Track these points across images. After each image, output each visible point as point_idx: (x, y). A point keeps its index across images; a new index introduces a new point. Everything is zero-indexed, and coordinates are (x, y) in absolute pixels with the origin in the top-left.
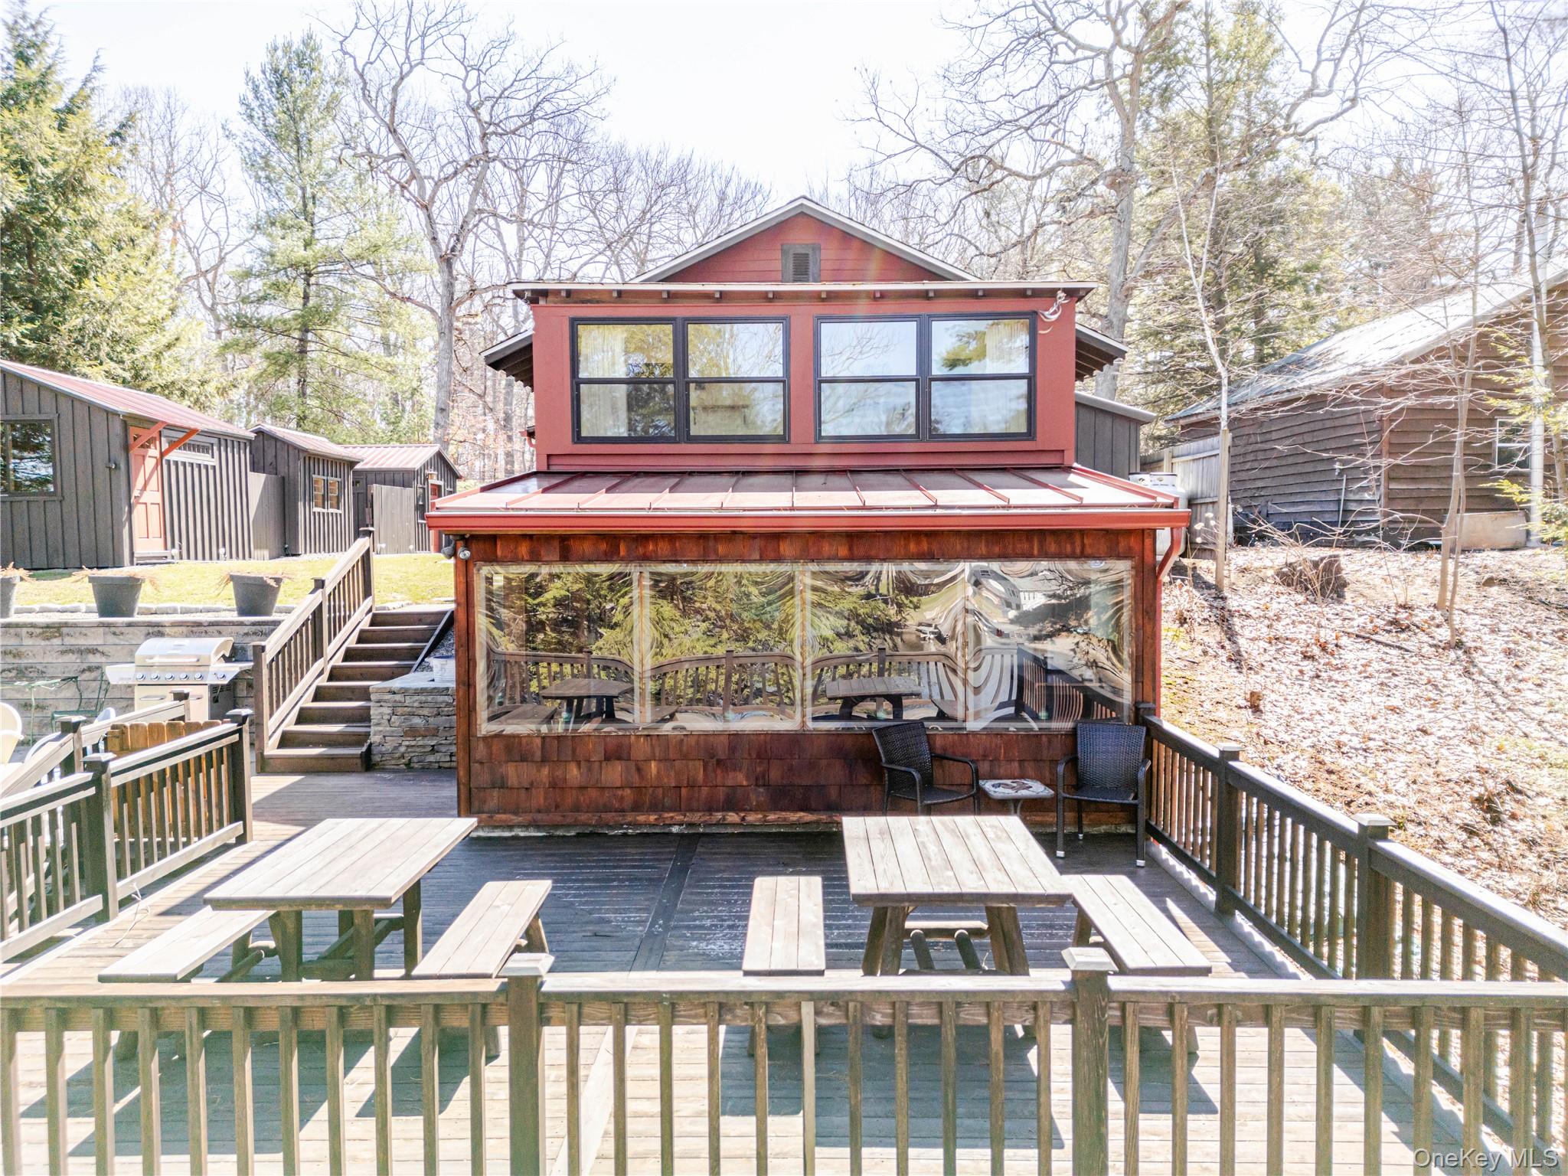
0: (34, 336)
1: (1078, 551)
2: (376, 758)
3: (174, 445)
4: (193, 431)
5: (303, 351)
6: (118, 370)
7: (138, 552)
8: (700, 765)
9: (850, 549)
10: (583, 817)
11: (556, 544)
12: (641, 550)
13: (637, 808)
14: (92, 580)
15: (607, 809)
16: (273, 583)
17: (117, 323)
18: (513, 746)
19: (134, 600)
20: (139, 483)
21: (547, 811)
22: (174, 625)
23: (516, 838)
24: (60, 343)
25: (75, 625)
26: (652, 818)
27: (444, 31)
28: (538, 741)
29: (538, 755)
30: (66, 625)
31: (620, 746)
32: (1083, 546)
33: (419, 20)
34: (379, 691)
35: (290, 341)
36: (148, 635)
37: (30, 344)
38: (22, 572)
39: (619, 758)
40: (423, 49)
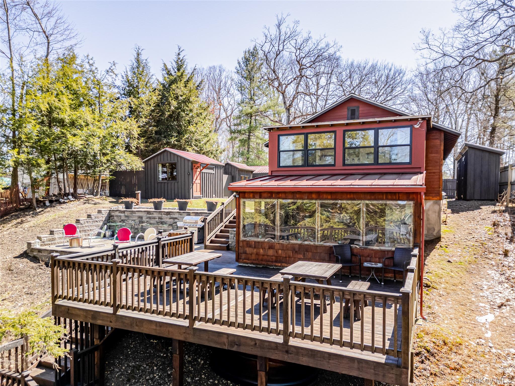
0: (177, 141)
1: (397, 198)
2: (230, 248)
3: (203, 168)
4: (208, 164)
5: (249, 139)
6: (196, 148)
7: (194, 195)
8: (291, 252)
9: (331, 196)
10: (264, 263)
11: (259, 194)
12: (278, 196)
13: (276, 261)
14: (178, 202)
15: (269, 261)
16: (215, 203)
17: (197, 136)
18: (248, 244)
19: (186, 207)
20: (195, 178)
21: (255, 260)
22: (193, 213)
23: (249, 266)
24: (183, 141)
25: (173, 212)
26: (280, 264)
27: (290, 40)
28: (254, 243)
29: (253, 246)
30: (171, 212)
31: (272, 245)
32: (399, 197)
33: (282, 38)
34: (231, 230)
35: (246, 136)
36: (187, 215)
37: (176, 143)
38: (164, 200)
39: (272, 249)
40: (284, 46)
